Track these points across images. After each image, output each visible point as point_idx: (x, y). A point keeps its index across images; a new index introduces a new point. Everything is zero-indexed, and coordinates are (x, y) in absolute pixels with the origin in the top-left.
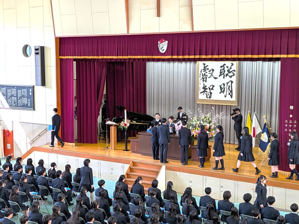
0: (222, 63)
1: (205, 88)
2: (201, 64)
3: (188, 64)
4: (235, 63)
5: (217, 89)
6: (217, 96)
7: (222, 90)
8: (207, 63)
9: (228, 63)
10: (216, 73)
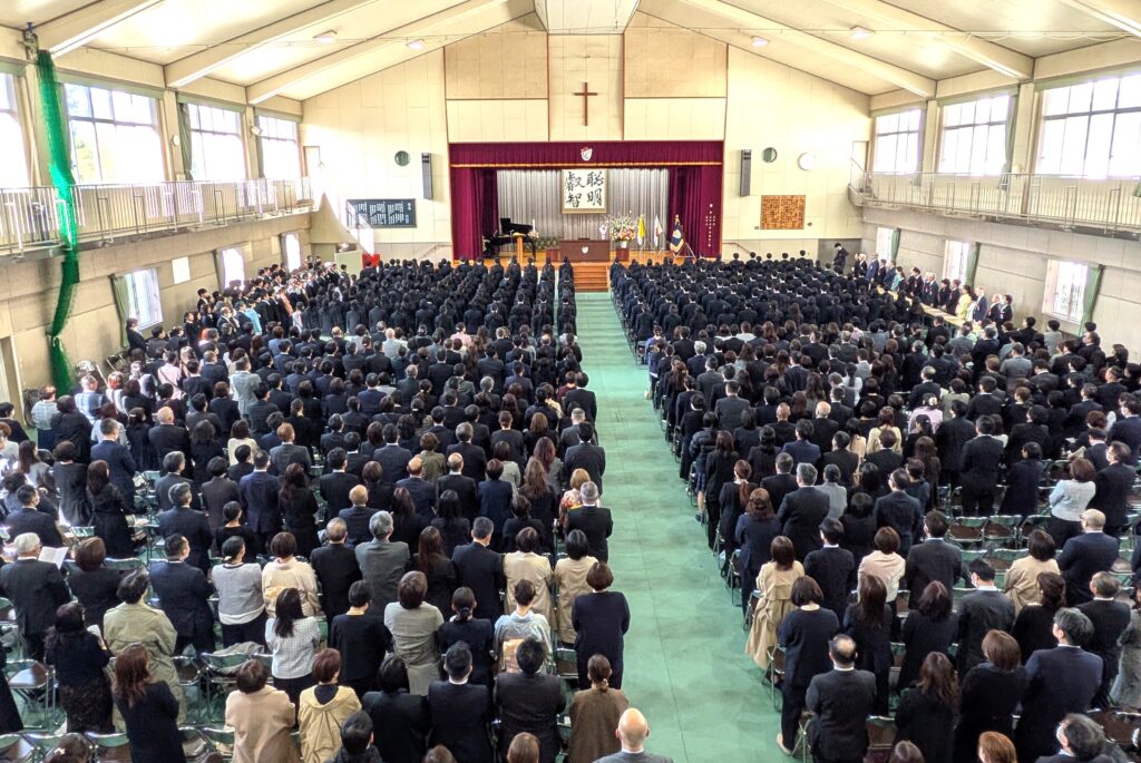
0: (589, 171)
1: (571, 197)
2: (566, 173)
3: (549, 172)
4: (604, 171)
5: (584, 198)
6: (585, 204)
7: (590, 198)
8: (573, 171)
9: (596, 172)
10: (584, 182)
